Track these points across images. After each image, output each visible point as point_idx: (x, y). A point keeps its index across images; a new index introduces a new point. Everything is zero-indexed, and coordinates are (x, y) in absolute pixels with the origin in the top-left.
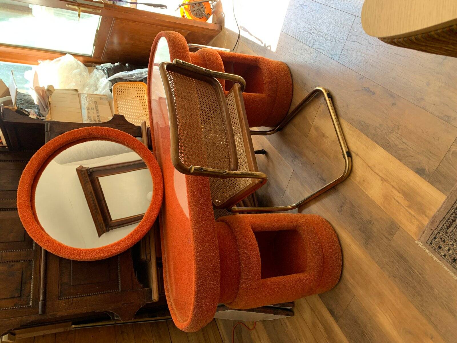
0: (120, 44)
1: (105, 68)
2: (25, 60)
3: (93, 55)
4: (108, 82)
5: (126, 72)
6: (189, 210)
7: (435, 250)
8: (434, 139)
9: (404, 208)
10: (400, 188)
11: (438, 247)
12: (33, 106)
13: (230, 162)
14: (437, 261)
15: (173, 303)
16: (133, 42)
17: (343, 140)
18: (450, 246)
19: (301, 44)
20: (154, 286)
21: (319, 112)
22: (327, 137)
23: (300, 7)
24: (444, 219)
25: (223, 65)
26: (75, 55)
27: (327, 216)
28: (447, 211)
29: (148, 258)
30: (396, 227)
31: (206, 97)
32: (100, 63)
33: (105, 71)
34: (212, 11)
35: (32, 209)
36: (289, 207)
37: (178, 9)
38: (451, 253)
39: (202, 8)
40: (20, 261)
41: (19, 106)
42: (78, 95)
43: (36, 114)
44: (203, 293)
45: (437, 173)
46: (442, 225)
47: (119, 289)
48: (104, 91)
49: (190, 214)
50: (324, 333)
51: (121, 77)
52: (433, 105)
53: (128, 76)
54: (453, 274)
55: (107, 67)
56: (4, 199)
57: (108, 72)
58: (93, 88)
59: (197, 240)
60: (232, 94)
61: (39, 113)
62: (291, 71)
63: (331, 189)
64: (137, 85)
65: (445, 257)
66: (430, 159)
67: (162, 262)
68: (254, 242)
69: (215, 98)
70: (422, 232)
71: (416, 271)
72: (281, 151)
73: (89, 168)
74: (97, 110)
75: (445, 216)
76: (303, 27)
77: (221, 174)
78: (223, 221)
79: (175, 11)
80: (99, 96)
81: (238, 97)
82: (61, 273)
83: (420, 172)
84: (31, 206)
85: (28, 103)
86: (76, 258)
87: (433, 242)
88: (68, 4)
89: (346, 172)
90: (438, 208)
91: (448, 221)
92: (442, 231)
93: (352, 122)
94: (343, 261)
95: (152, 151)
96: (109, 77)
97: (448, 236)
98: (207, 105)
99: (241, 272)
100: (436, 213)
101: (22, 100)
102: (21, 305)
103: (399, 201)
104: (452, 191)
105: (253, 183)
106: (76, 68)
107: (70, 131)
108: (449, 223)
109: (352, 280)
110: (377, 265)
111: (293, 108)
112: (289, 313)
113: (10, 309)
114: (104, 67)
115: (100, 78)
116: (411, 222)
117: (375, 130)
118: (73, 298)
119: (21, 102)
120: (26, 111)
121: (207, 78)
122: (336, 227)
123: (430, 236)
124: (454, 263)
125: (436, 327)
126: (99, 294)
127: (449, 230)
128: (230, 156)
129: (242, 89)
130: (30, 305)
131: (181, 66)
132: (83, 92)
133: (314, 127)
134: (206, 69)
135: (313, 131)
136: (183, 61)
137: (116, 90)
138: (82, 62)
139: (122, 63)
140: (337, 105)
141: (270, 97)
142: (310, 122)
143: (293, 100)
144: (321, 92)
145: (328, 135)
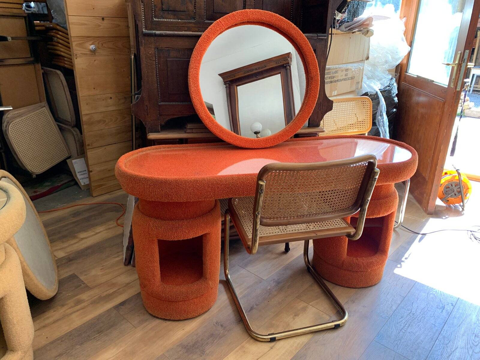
0: (418, 104)
1: (391, 88)
2: (406, 5)
3: (408, 74)
4: (375, 91)
5: (386, 110)
6: (226, 176)
12: (351, 16)
13: (270, 218)
15: (144, 153)
16: (419, 117)
17: (288, 335)
19: (399, 302)
20: (161, 135)
21: (322, 313)
22: (294, 319)
23: (441, 305)
25: (378, 216)
26: (409, 54)
27: (214, 310)
29: (188, 131)
31: (339, 199)
32: (399, 82)
33: (388, 88)
34: (452, 205)
35: (240, 23)
36: (228, 272)
37: (455, 168)
39: (455, 195)
40: (195, 9)
41: (351, 3)
42: (362, 60)
43: (343, 19)
44: (148, 185)
47: (161, 103)
48: (366, 86)
49: (222, 176)
50: (105, 294)
51: (381, 105)
53: (381, 112)
55: (392, 90)
57: (386, 90)
58: (370, 74)
59: (196, 181)
60: (344, 225)
61: (343, 22)
62: (370, 288)
63: (241, 317)
64: (369, 122)
67: (183, 144)
68: (191, 235)
69: (338, 208)
72: (286, 268)
73: (291, 65)
74: (345, 80)
76: (418, 306)
77: (256, 209)
78: (216, 205)
79: (453, 165)
80: (360, 81)
81: (340, 231)
82: (179, 50)
84: (243, 22)
85: (355, 11)
86: (192, 64)
88: (461, 53)
93: (306, 347)
94: (169, 320)
95: (293, 137)
96: (381, 92)
98: (330, 199)
99: (165, 220)
101: (358, 6)
102: (155, 11)
105: (249, 239)
106: (393, 58)
107: (316, 59)
109: (150, 327)
110: (161, 354)
111: (330, 286)
112: (127, 261)
114: (392, 86)
115: (381, 82)
118: (156, 61)
119: (355, 5)
120: (346, 10)
121: (360, 201)
122: (202, 317)
126: (158, 85)
128: (275, 219)
129: (349, 235)
130: (154, 19)
131: (372, 176)
132: (365, 64)
133: (307, 306)
134: (369, 201)
135: (302, 305)
136: (377, 179)
137: (364, 101)
138: (401, 62)
139: (397, 105)
140: (326, 334)
141: (343, 263)
142: (312, 303)
143: (338, 287)
144: (343, 317)
145: (296, 319)
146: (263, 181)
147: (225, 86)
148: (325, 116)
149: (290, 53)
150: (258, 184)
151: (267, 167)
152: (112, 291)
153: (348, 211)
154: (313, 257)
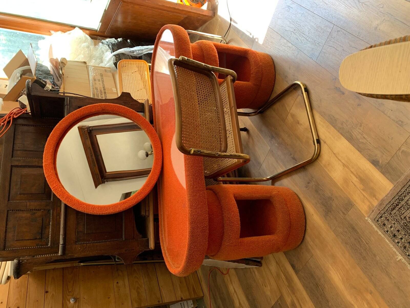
0: (123, 22)
2: (39, 30)
3: (98, 30)
4: (112, 57)
5: (129, 48)
6: (186, 181)
7: (380, 226)
8: (388, 138)
9: (359, 190)
10: (357, 174)
11: (383, 224)
12: (49, 76)
13: (221, 144)
14: (381, 235)
15: (166, 252)
16: (135, 21)
17: (314, 129)
18: (392, 225)
19: (285, 41)
20: (151, 237)
21: (296, 102)
22: (301, 124)
23: (287, 8)
24: (390, 203)
25: (217, 56)
26: (81, 28)
28: (393, 197)
29: (147, 214)
30: (352, 205)
31: (204, 89)
32: (105, 37)
33: (110, 46)
35: (55, 170)
36: (265, 178)
38: (392, 230)
40: (40, 210)
41: (38, 77)
42: (87, 67)
43: (51, 83)
44: (194, 247)
45: (388, 166)
46: (388, 207)
47: (123, 238)
48: (109, 64)
49: (186, 185)
50: (286, 282)
51: (124, 52)
52: (390, 111)
53: (130, 52)
54: (392, 246)
55: (112, 43)
56: (27, 158)
57: (112, 48)
58: (98, 61)
59: (191, 206)
60: (224, 85)
61: (54, 83)
62: (275, 63)
63: (301, 168)
64: (139, 63)
65: (388, 232)
66: (384, 154)
67: (158, 218)
68: (236, 209)
69: (212, 90)
70: (371, 211)
71: (364, 241)
72: (261, 131)
74: (103, 82)
75: (391, 201)
76: (288, 26)
77: (214, 155)
78: (211, 189)
80: (104, 69)
81: (230, 88)
82: (77, 223)
83: (375, 163)
84: (54, 168)
86: (90, 212)
87: (379, 220)
89: (315, 156)
90: (386, 194)
91: (393, 205)
92: (387, 212)
93: (323, 115)
94: (306, 227)
95: (153, 125)
96: (113, 52)
97: (392, 217)
98: (204, 96)
99: (224, 232)
100: (384, 198)
101: (40, 71)
102: (41, 245)
103: (356, 184)
104: (399, 181)
105: (238, 161)
106: (85, 42)
107: (87, 106)
108: (394, 207)
109: (312, 243)
110: (333, 233)
111: (274, 96)
112: (258, 264)
113: (33, 248)
114: (109, 43)
115: (105, 52)
116: (364, 202)
117: (342, 124)
118: (87, 243)
119: (39, 73)
120: (43, 81)
121: (206, 72)
122: (303, 200)
123: (378, 215)
124: (394, 238)
125: (375, 285)
126: (107, 241)
127: (393, 212)
128: (221, 140)
129: (233, 81)
130: (49, 245)
131: (186, 62)
132: (90, 65)
133: (291, 114)
134: (206, 64)
135: (289, 117)
136: (188, 58)
137: (121, 66)
138: (88, 35)
139: (124, 38)
140: (312, 99)
141: (255, 85)
142: (288, 109)
143: (275, 89)
144: (299, 85)
145: (302, 123)
146: (191, 150)
147: (106, 183)
148: (134, 99)
149: (78, 127)
150: (194, 154)
151: (179, 147)
152: (283, 276)
153: (214, 81)
154: (251, 109)
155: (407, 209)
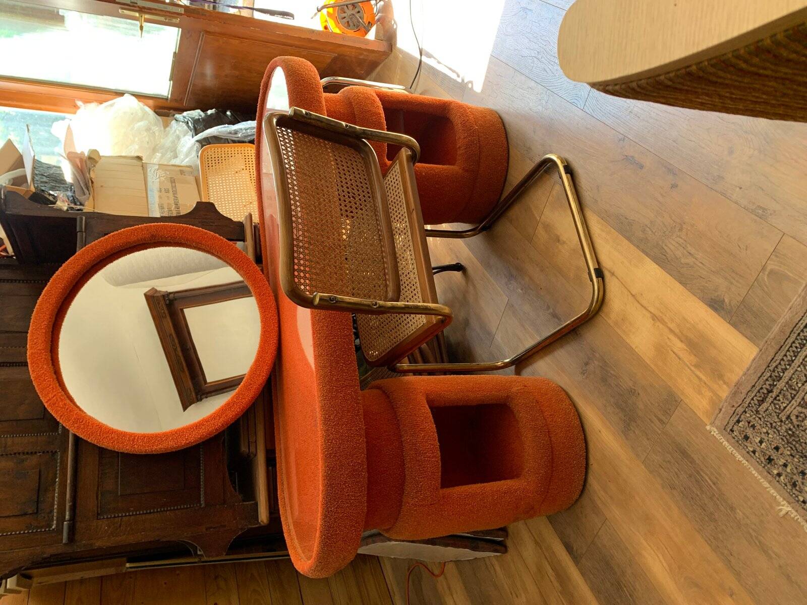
0: (216, 76)
1: (190, 119)
2: (55, 105)
3: (169, 96)
4: (195, 144)
5: (226, 125)
7: (737, 441)
8: (739, 248)
9: (689, 368)
10: (682, 333)
11: (743, 436)
12: (62, 186)
13: (386, 286)
14: (741, 461)
15: (292, 527)
16: (237, 73)
17: (589, 247)
18: (763, 436)
19: (523, 78)
20: (261, 498)
21: (551, 198)
22: (564, 242)
23: (521, 13)
24: (754, 388)
25: (383, 115)
26: (139, 96)
27: (563, 381)
28: (759, 375)
29: (252, 449)
30: (676, 401)
31: (347, 173)
32: (181, 110)
33: (190, 124)
34: (377, 18)
35: (54, 365)
36: (500, 363)
37: (316, 14)
38: (764, 447)
39: (359, 12)
40: (36, 453)
41: (38, 186)
42: (142, 166)
43: (68, 199)
44: (337, 511)
45: (743, 307)
46: (750, 398)
47: (202, 502)
48: (188, 159)
50: (556, 584)
51: (218, 134)
52: (738, 189)
53: (231, 133)
54: (768, 484)
55: (194, 118)
57: (194, 127)
58: (169, 155)
59: (326, 421)
60: (396, 167)
61: (74, 199)
62: (507, 126)
63: (569, 333)
65: (754, 454)
66: (732, 283)
67: (275, 457)
68: (430, 426)
69: (364, 175)
70: (717, 411)
71: (707, 478)
72: (487, 266)
73: (167, 292)
74: (175, 193)
75: (756, 383)
76: (527, 48)
77: (369, 308)
78: (378, 387)
79: (312, 18)
80: (178, 169)
81: (405, 173)
82: (102, 474)
83: (716, 305)
85: (53, 180)
86: (126, 448)
87: (735, 428)
88: (122, 9)
89: (594, 305)
90: (745, 370)
91: (761, 391)
92: (750, 408)
93: (605, 216)
94: (587, 458)
95: (261, 265)
96: (196, 135)
97: (760, 418)
98: (348, 188)
99: (405, 476)
100: (741, 378)
101: (44, 176)
102: (37, 527)
103: (681, 356)
104: (768, 339)
105: (428, 322)
106: (141, 119)
108: (763, 396)
109: (602, 493)
110: (643, 467)
111: (508, 190)
112: (498, 548)
113: (20, 533)
114: (187, 118)
115: (182, 136)
116: (700, 393)
117: (644, 231)
118: (122, 516)
119: (42, 180)
120: (50, 195)
121: (350, 139)
122: (577, 400)
123: (731, 417)
124: (769, 466)
125: (738, 575)
126: (167, 510)
127: (761, 407)
128: (387, 277)
129: (413, 159)
130: (53, 527)
131: (303, 120)
132: (152, 162)
133: (542, 223)
134: (347, 124)
135: (540, 231)
136: (307, 111)
137: (206, 158)
138: (152, 110)
139: (220, 109)
140: (581, 187)
141: (467, 171)
142: (536, 215)
143: (509, 177)
144: (551, 160)
145: (565, 240)
146: (314, 297)
149: (145, 295)
150: (320, 306)
152: (551, 571)
153: (369, 158)
155: (792, 397)
